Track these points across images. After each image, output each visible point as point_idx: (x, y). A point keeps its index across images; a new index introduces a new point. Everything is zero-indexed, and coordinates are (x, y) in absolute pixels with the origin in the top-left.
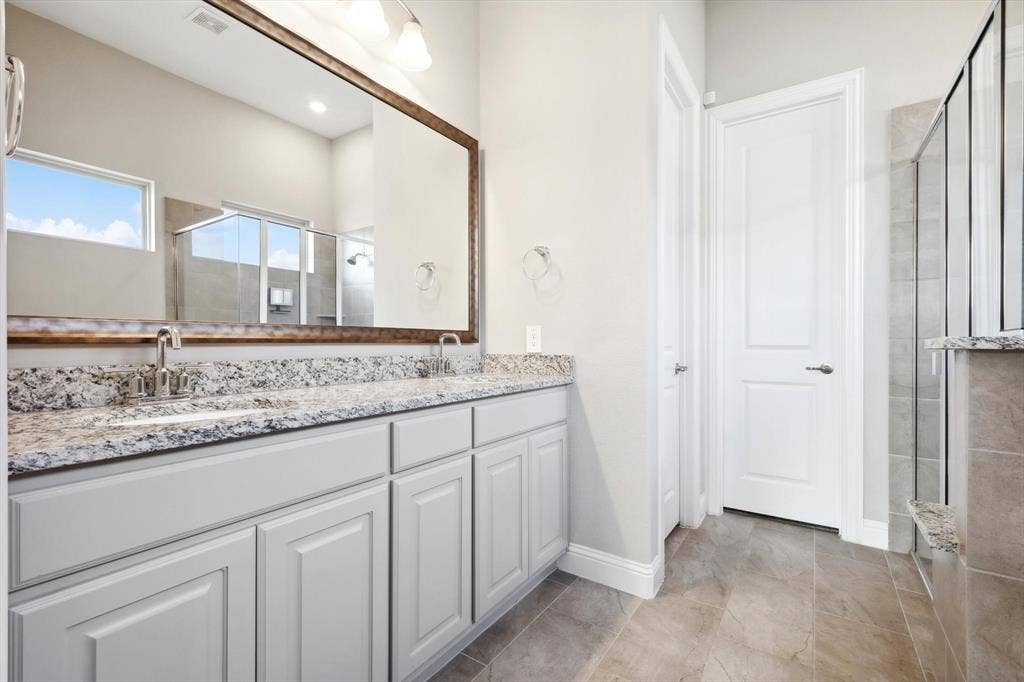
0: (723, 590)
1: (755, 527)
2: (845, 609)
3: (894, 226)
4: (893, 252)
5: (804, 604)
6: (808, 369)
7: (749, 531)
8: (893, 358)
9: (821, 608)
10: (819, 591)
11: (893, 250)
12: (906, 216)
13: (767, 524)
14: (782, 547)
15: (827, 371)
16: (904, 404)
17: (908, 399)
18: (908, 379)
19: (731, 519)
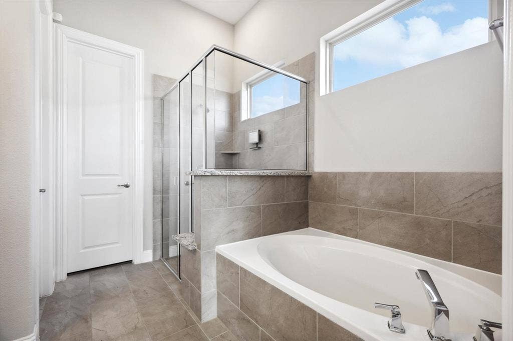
0: (86, 319)
1: (90, 277)
2: (147, 293)
3: (155, 123)
4: (154, 134)
5: (130, 302)
6: (119, 186)
7: (88, 280)
8: (154, 179)
9: (138, 299)
10: (134, 292)
11: (154, 133)
12: (158, 121)
13: (97, 272)
14: (109, 280)
15: (127, 186)
16: (158, 198)
17: (159, 196)
18: (159, 188)
19: (74, 279)
